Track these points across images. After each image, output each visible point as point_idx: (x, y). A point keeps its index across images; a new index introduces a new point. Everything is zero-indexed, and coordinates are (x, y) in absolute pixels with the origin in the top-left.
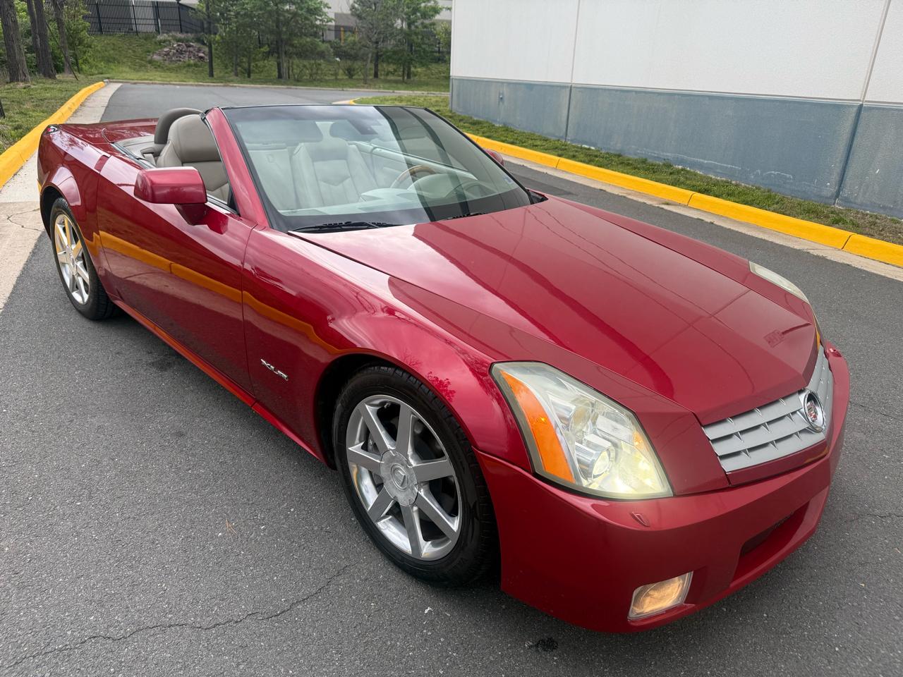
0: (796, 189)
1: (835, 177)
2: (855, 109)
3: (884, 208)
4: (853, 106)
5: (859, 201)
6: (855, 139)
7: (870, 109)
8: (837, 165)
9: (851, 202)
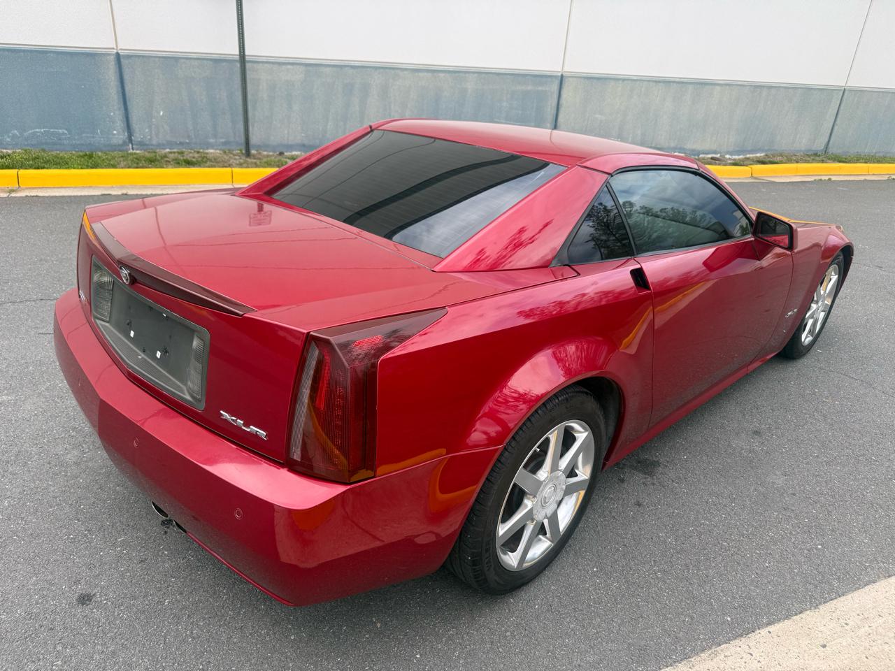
0: (78, 142)
1: (119, 123)
2: (112, 57)
3: (181, 144)
4: (109, 54)
5: (154, 142)
6: (126, 86)
7: (129, 57)
8: (117, 112)
9: (146, 145)
